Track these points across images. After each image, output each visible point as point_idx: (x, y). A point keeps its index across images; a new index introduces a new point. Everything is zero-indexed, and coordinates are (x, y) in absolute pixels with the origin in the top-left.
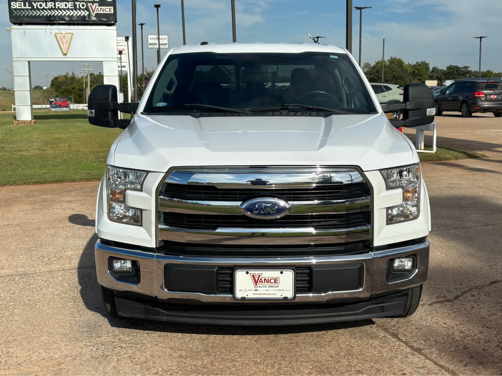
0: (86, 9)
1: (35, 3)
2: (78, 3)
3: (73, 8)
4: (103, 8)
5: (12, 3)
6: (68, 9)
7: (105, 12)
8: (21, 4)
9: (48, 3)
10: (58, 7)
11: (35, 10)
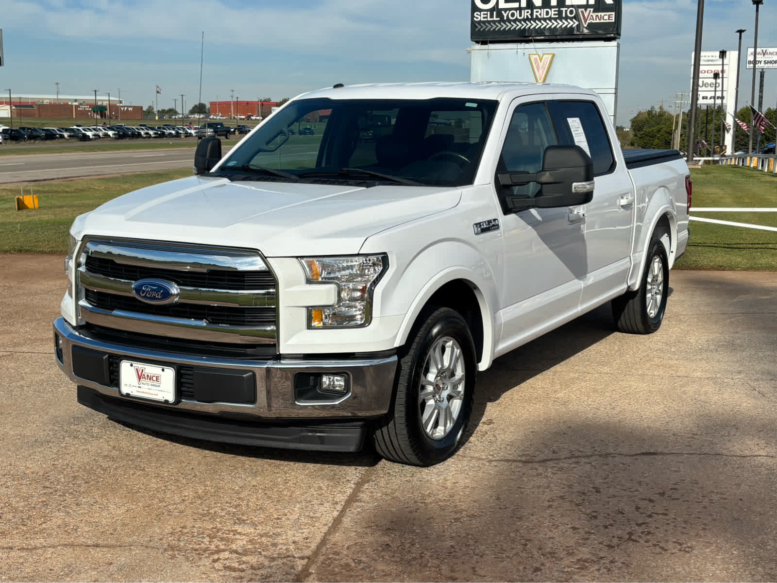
0: (575, 17)
1: (505, 13)
2: (564, 9)
3: (557, 16)
4: (599, 14)
5: (475, 14)
6: (550, 19)
7: (602, 21)
8: (487, 14)
9: (523, 11)
10: (536, 16)
11: (504, 22)
